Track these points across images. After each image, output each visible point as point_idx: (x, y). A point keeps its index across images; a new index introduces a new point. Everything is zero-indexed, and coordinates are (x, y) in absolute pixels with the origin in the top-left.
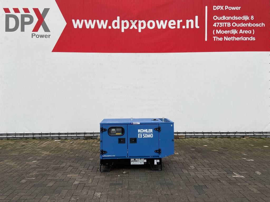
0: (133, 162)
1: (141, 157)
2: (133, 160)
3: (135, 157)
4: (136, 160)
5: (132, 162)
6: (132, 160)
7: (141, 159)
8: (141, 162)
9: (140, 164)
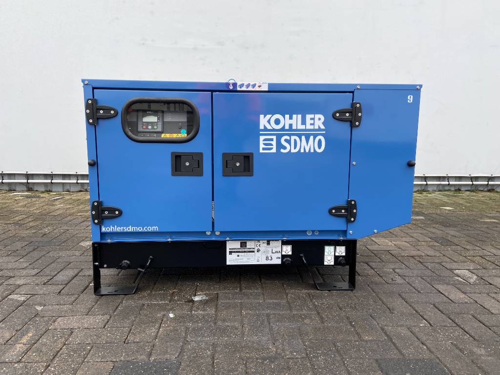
0: (234, 255)
1: (268, 236)
2: (236, 245)
3: (244, 237)
4: (250, 245)
5: (231, 253)
6: (230, 245)
7: (268, 244)
8: (270, 254)
9: (264, 262)
